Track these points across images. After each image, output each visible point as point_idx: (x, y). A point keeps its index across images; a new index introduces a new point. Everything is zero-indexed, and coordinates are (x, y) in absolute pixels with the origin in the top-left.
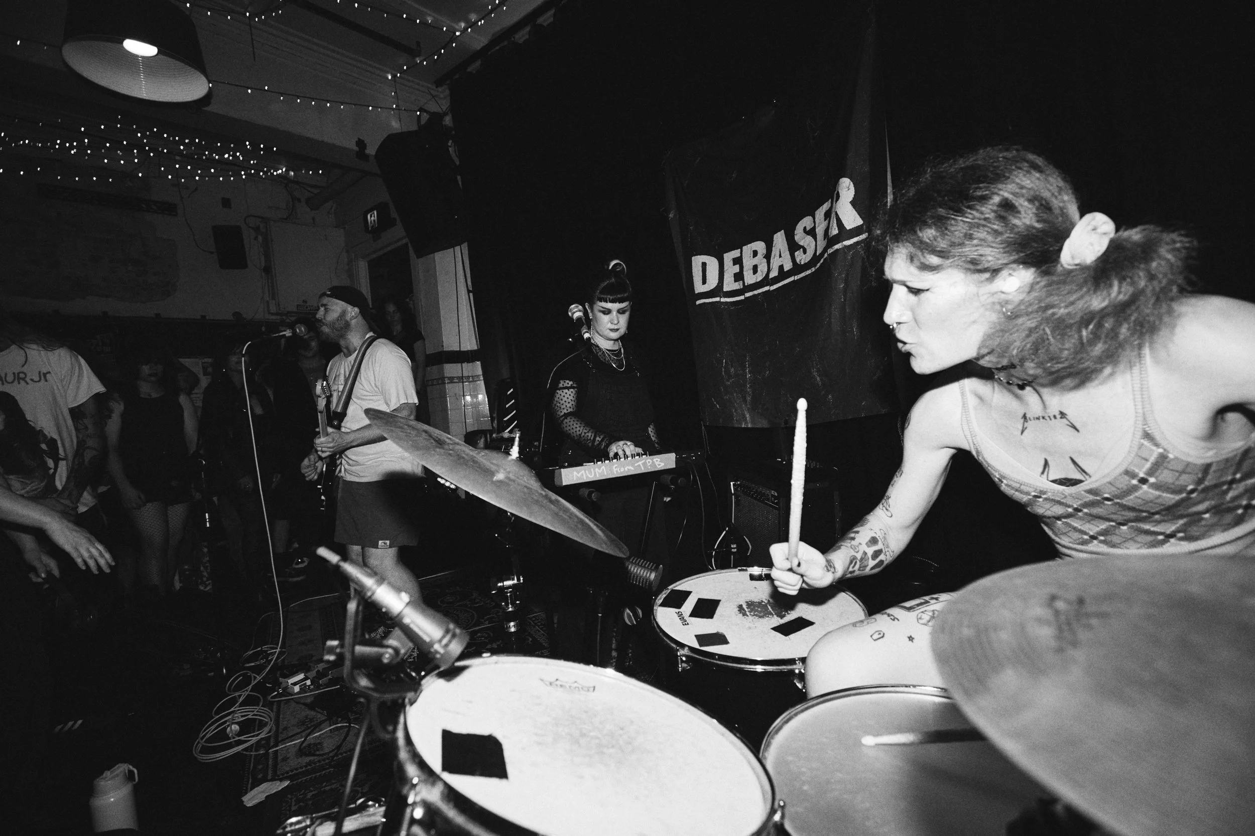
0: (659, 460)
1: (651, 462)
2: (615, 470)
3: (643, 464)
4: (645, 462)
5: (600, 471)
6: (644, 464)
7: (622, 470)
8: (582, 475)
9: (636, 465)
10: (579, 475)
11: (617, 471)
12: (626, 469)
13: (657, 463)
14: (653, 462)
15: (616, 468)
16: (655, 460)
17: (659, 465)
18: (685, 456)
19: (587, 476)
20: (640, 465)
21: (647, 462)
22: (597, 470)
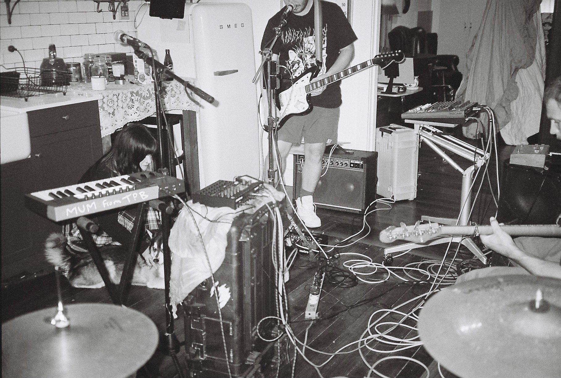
0: (144, 193)
1: (137, 195)
2: (104, 204)
3: (129, 197)
4: (132, 196)
5: (91, 206)
6: (131, 198)
7: (111, 204)
9: (123, 199)
10: (71, 212)
11: (106, 205)
12: (114, 203)
13: (142, 196)
14: (139, 195)
15: (105, 202)
16: (140, 193)
17: (144, 197)
18: (167, 187)
19: (78, 212)
20: (126, 199)
21: (134, 196)
22: (88, 206)
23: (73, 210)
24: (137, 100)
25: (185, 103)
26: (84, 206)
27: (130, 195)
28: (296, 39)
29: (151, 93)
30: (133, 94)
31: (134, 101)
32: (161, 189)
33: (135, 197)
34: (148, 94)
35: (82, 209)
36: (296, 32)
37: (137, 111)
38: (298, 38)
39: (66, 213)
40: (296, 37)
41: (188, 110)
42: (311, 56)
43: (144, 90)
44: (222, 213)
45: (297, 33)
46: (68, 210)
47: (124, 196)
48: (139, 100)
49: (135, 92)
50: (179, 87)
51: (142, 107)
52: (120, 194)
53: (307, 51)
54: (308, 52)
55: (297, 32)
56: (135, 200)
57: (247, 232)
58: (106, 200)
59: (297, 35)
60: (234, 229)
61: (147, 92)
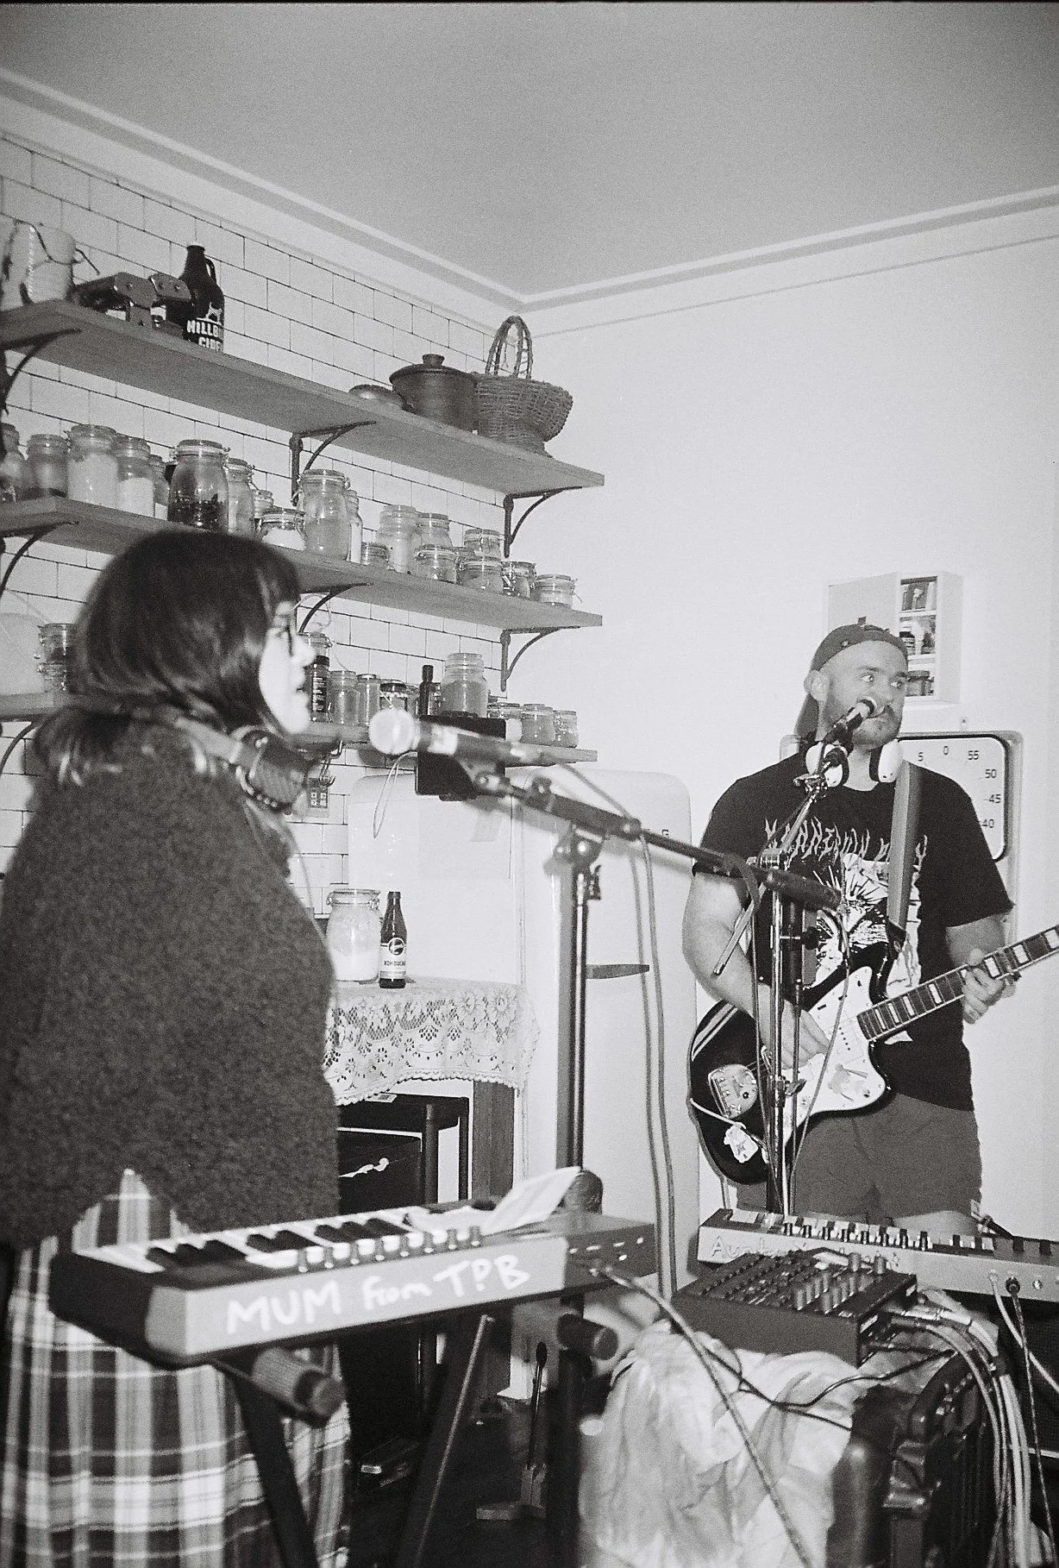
0: (514, 1261)
1: (485, 1267)
2: (369, 1296)
3: (460, 1275)
4: (469, 1269)
5: (320, 1300)
6: (466, 1275)
7: (395, 1295)
8: (258, 1315)
9: (439, 1277)
10: (247, 1316)
11: (375, 1300)
12: (407, 1292)
13: (505, 1273)
14: (495, 1269)
15: (375, 1287)
16: (500, 1261)
17: (513, 1279)
18: (596, 1248)
19: (274, 1321)
20: (448, 1280)
21: (476, 1270)
22: (309, 1295)
23: (253, 1309)
24: (351, 1039)
25: (485, 1060)
26: (293, 1295)
27: (464, 1265)
28: (819, 851)
29: (393, 1020)
30: (342, 1017)
31: (341, 1039)
32: (573, 1251)
33: (479, 1276)
34: (385, 1020)
35: (287, 1310)
36: (824, 830)
37: (346, 1074)
38: (827, 850)
39: (225, 1322)
40: (822, 844)
41: (492, 1081)
42: (864, 912)
43: (374, 1008)
44: (809, 1374)
45: (825, 835)
46: (235, 1309)
47: (441, 1269)
48: (355, 1038)
49: (346, 1010)
50: (472, 1007)
51: (363, 1062)
52: (423, 1259)
53: (852, 894)
54: (854, 898)
55: (827, 830)
56: (480, 1288)
57: (911, 1468)
58: (374, 1279)
59: (826, 841)
60: (859, 1453)
61: (382, 1015)
